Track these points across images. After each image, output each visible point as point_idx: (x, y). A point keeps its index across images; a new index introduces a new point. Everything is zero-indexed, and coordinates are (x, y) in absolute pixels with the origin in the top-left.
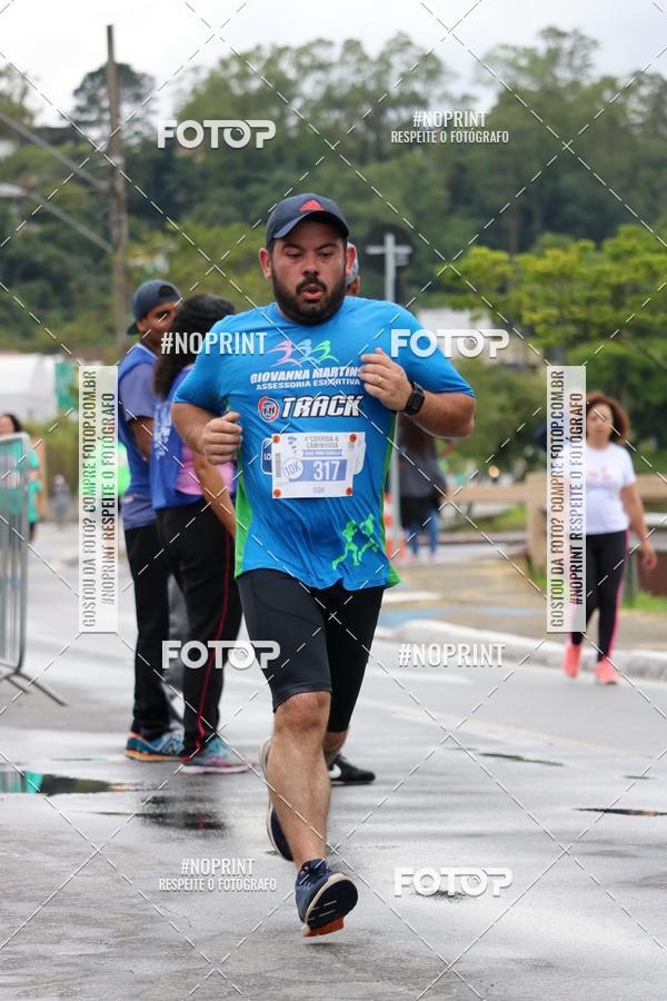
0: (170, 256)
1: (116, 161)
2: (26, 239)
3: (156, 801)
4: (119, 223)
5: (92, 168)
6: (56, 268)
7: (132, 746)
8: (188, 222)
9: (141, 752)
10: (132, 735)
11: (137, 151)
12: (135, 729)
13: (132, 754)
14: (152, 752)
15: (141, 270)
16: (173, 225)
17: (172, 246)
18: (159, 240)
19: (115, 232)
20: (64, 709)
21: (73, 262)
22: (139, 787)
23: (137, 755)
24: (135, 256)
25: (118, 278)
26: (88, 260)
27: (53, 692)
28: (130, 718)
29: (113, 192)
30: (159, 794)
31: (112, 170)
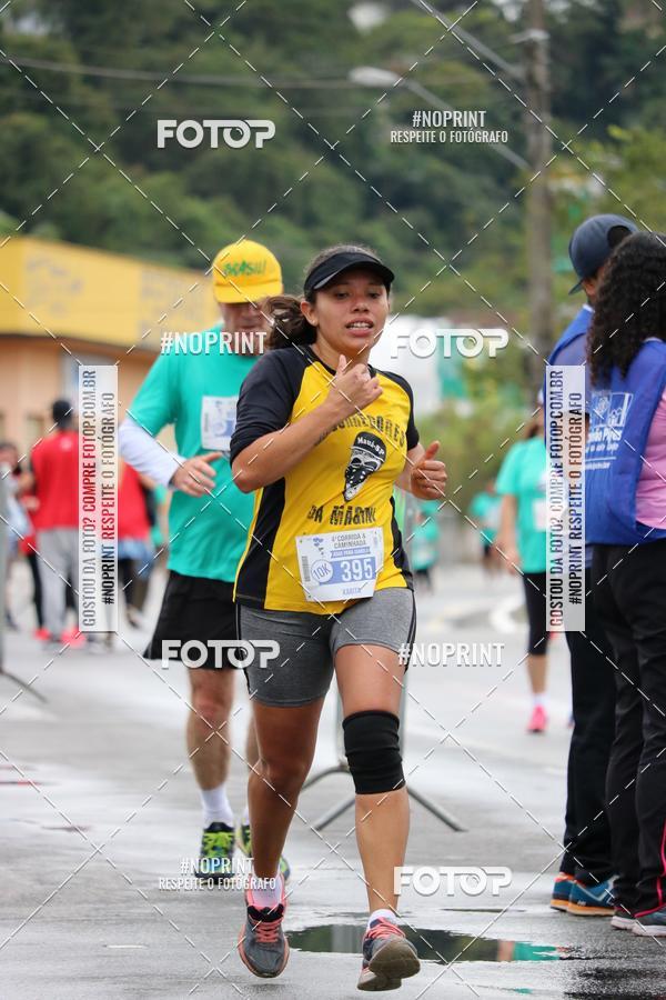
0: (612, 177)
1: (538, 35)
2: (398, 148)
3: (600, 975)
4: (538, 127)
5: (500, 44)
6: (440, 191)
7: (562, 893)
8: (637, 127)
9: (575, 902)
10: (562, 876)
11: (563, 20)
12: (567, 866)
13: (561, 904)
14: (591, 903)
15: (568, 196)
16: (615, 132)
17: (615, 163)
18: (596, 153)
19: (532, 139)
20: (458, 835)
21: (465, 184)
22: (574, 954)
23: (569, 907)
24: (560, 175)
25: (535, 207)
26: (488, 181)
27: (441, 809)
28: (560, 851)
29: (531, 80)
30: (605, 964)
31: (529, 49)
